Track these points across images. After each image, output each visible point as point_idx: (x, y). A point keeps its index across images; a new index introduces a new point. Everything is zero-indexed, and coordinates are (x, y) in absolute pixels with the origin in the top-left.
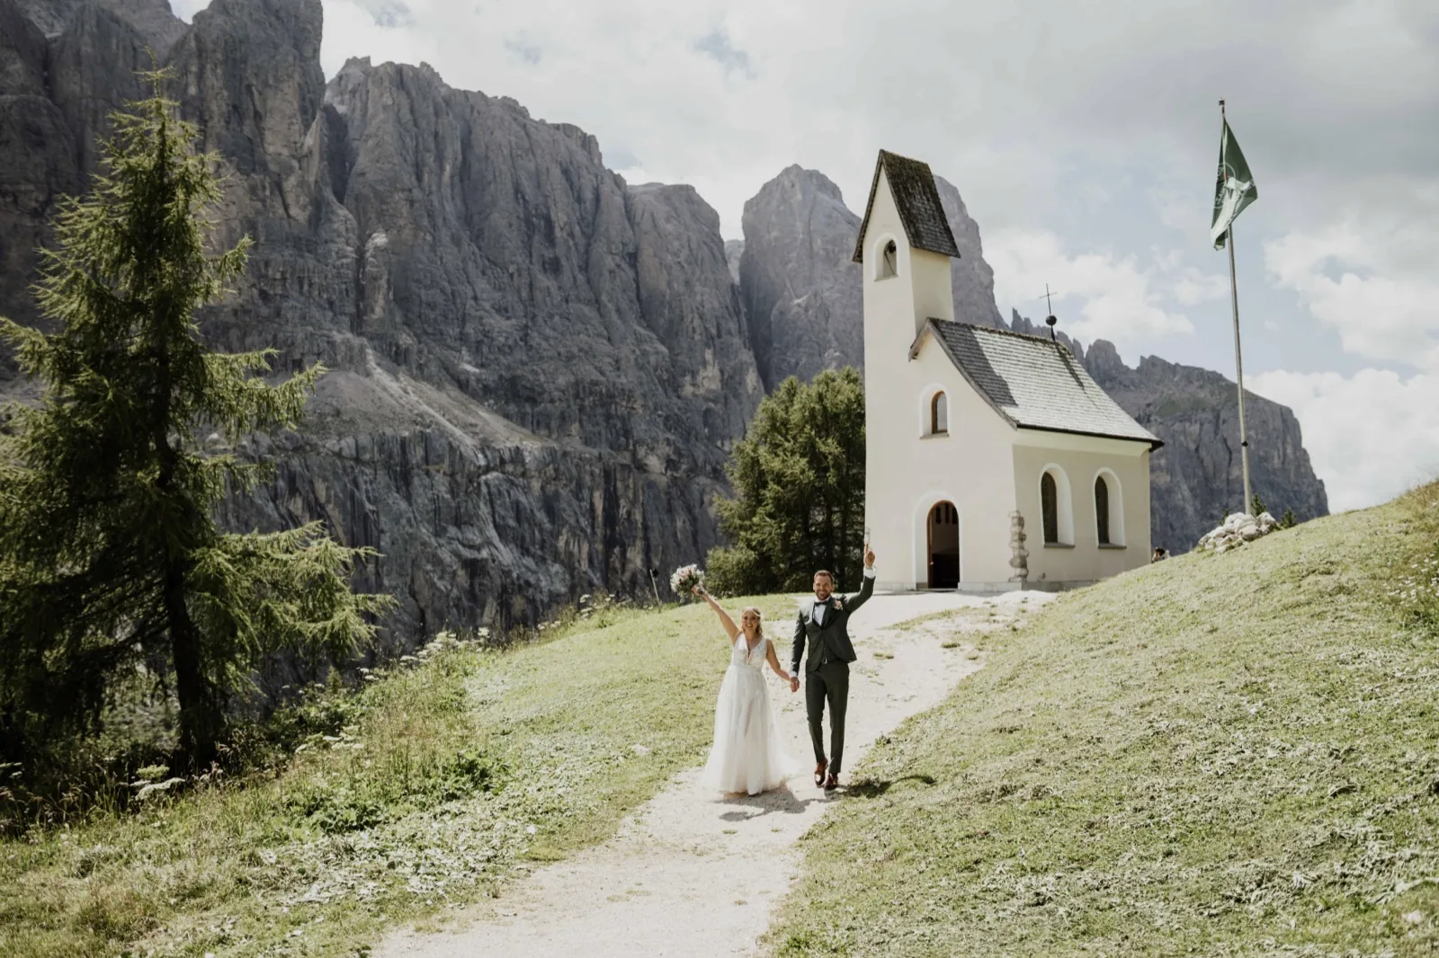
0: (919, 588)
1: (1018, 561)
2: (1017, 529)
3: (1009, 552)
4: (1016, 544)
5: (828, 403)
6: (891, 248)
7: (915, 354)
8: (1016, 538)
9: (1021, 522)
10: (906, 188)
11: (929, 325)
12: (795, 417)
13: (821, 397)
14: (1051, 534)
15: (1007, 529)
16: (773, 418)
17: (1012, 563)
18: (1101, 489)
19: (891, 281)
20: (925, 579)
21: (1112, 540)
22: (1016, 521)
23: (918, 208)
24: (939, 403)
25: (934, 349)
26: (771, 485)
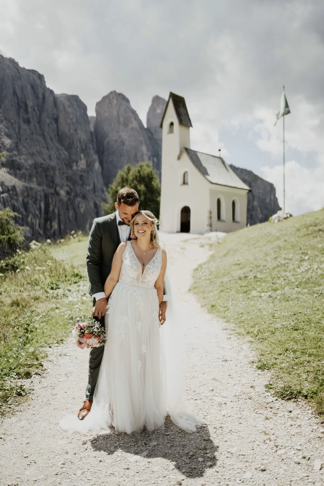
0: (177, 232)
1: (209, 225)
2: (209, 215)
3: (207, 222)
4: (209, 220)
5: (142, 173)
6: (172, 124)
7: (179, 158)
8: (209, 217)
9: (211, 213)
10: (178, 105)
11: (184, 150)
12: (130, 178)
13: (139, 172)
14: (219, 218)
15: (206, 215)
16: (122, 178)
17: (207, 226)
18: (234, 204)
19: (171, 135)
20: (179, 229)
21: (236, 220)
22: (209, 212)
24: (186, 174)
25: (185, 157)
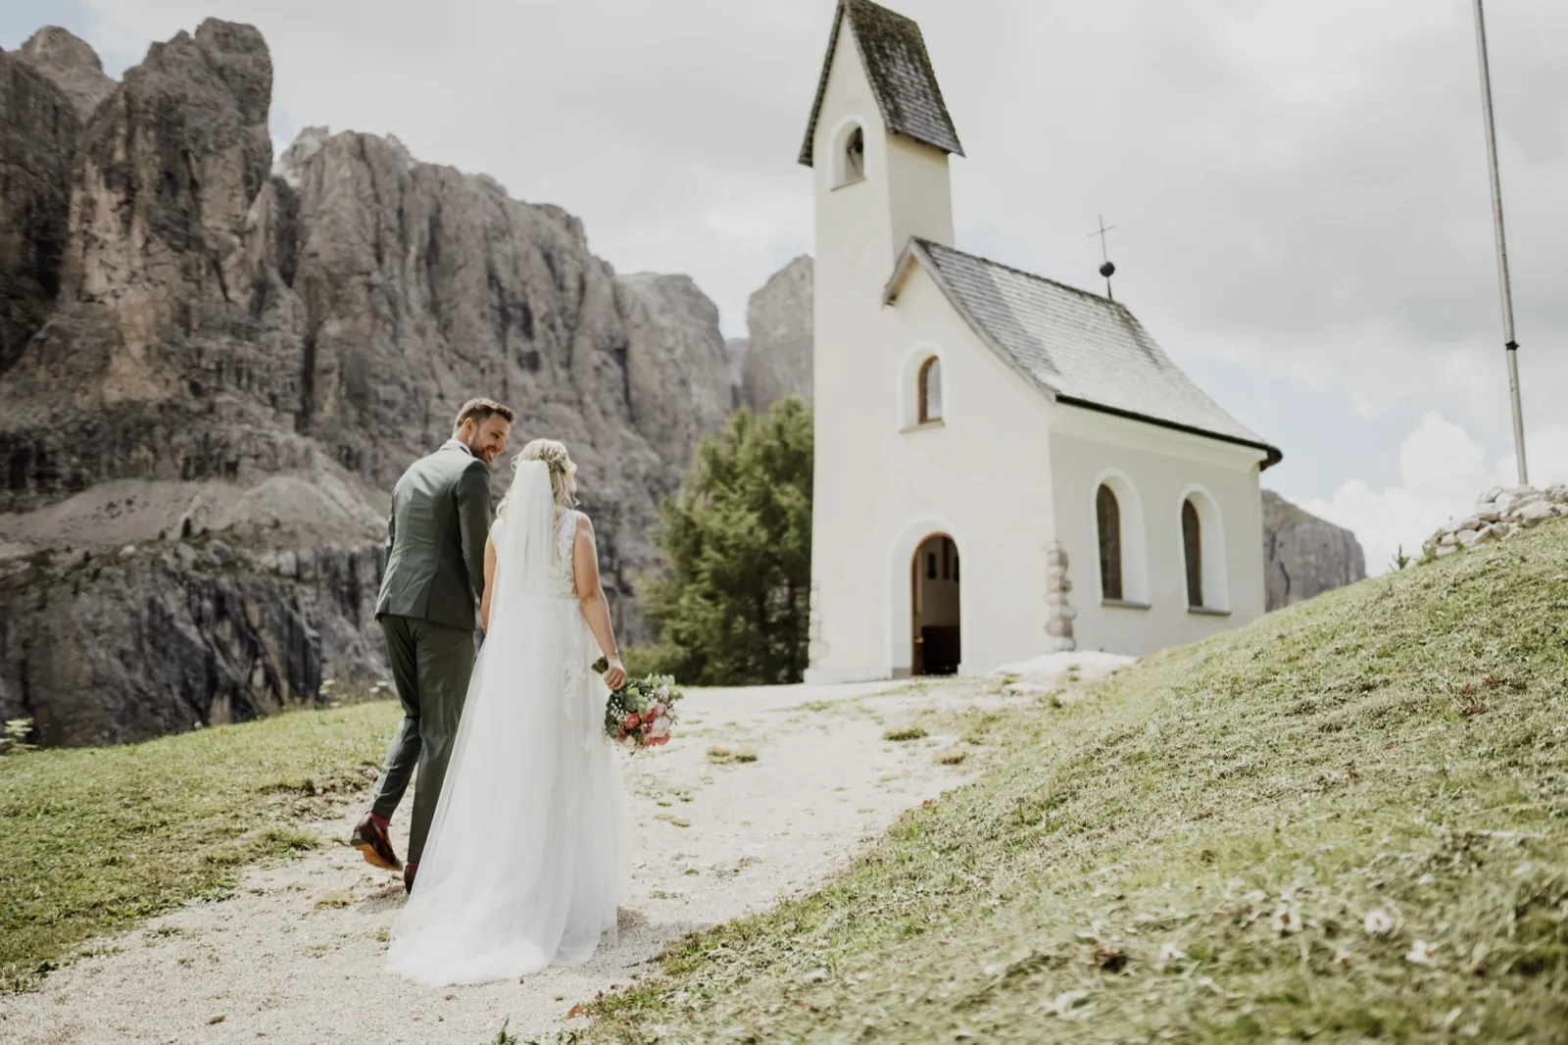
0: (897, 674)
1: (1059, 625)
2: (1056, 570)
3: (1043, 609)
4: (1056, 597)
5: (790, 440)
6: (857, 140)
7: (892, 298)
8: (1057, 584)
9: (1063, 561)
10: (881, 49)
11: (916, 250)
12: (744, 455)
13: (780, 429)
14: (1112, 587)
15: (1043, 571)
16: (715, 463)
17: (1048, 628)
18: (1191, 519)
19: (857, 189)
20: (907, 660)
21: (1208, 601)
22: (1055, 557)
23: (900, 78)
24: (931, 375)
25: (923, 287)
26: (708, 551)
